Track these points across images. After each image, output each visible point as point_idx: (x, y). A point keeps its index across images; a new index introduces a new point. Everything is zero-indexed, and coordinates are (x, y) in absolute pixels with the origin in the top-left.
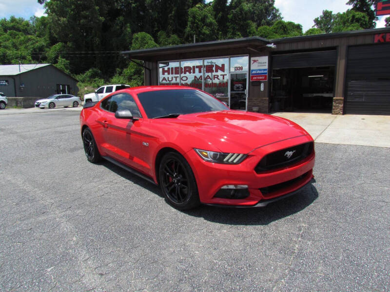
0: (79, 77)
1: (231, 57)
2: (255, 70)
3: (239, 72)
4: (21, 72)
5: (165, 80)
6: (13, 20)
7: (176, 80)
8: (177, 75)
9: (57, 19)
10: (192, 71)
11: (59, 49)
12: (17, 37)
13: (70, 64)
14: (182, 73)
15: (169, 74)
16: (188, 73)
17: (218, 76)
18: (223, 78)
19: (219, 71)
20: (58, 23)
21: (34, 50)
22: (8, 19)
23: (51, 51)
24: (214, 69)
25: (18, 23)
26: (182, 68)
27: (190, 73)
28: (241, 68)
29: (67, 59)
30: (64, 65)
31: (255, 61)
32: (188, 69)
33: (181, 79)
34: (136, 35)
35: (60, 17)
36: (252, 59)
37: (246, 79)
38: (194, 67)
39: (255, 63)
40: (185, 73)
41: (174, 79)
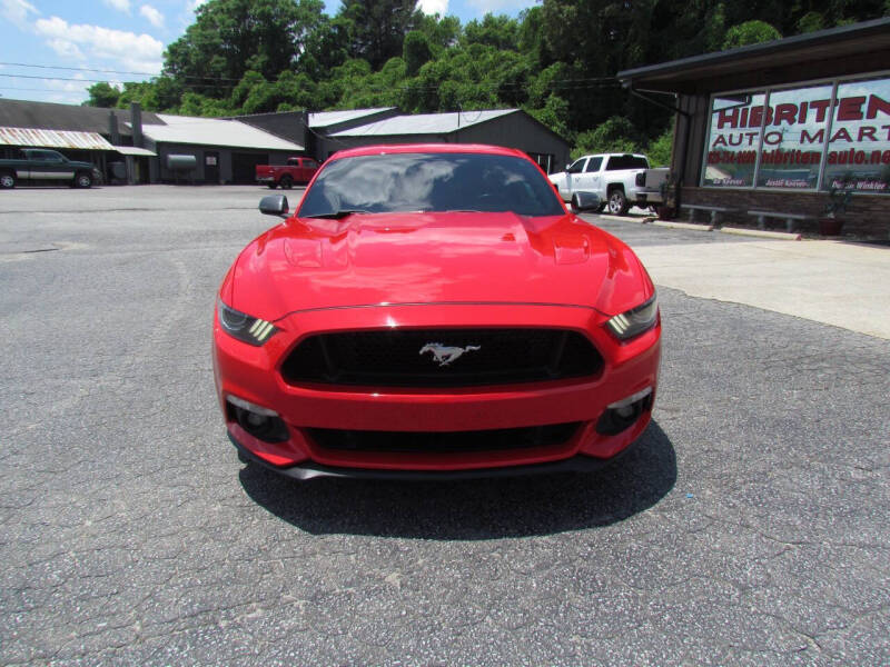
0: (582, 138)
4: (461, 126)
5: (724, 142)
6: (489, 21)
7: (750, 143)
8: (754, 130)
9: (556, 8)
10: (797, 117)
11: (554, 78)
12: (482, 56)
13: (570, 108)
14: (768, 122)
15: (734, 126)
16: (784, 123)
17: (874, 130)
18: (889, 137)
19: (879, 113)
20: (557, 18)
21: (508, 80)
22: (481, 21)
23: (539, 81)
24: (864, 108)
25: (496, 27)
26: (770, 110)
27: (791, 121)
29: (564, 99)
30: (556, 111)
32: (789, 113)
33: (765, 139)
34: (735, 30)
35: (564, 4)
38: (804, 105)
40: (777, 123)
41: (746, 140)
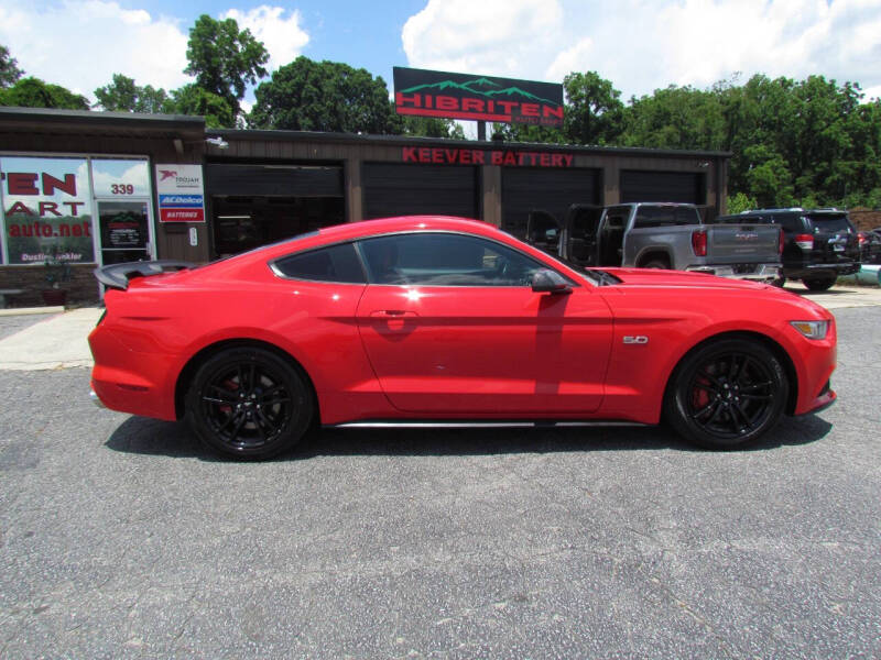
1: (93, 158)
2: (170, 196)
3: (122, 198)
18: (74, 212)
24: (39, 184)
28: (130, 189)
31: (167, 174)
36: (159, 167)
37: (145, 217)
39: (168, 179)
